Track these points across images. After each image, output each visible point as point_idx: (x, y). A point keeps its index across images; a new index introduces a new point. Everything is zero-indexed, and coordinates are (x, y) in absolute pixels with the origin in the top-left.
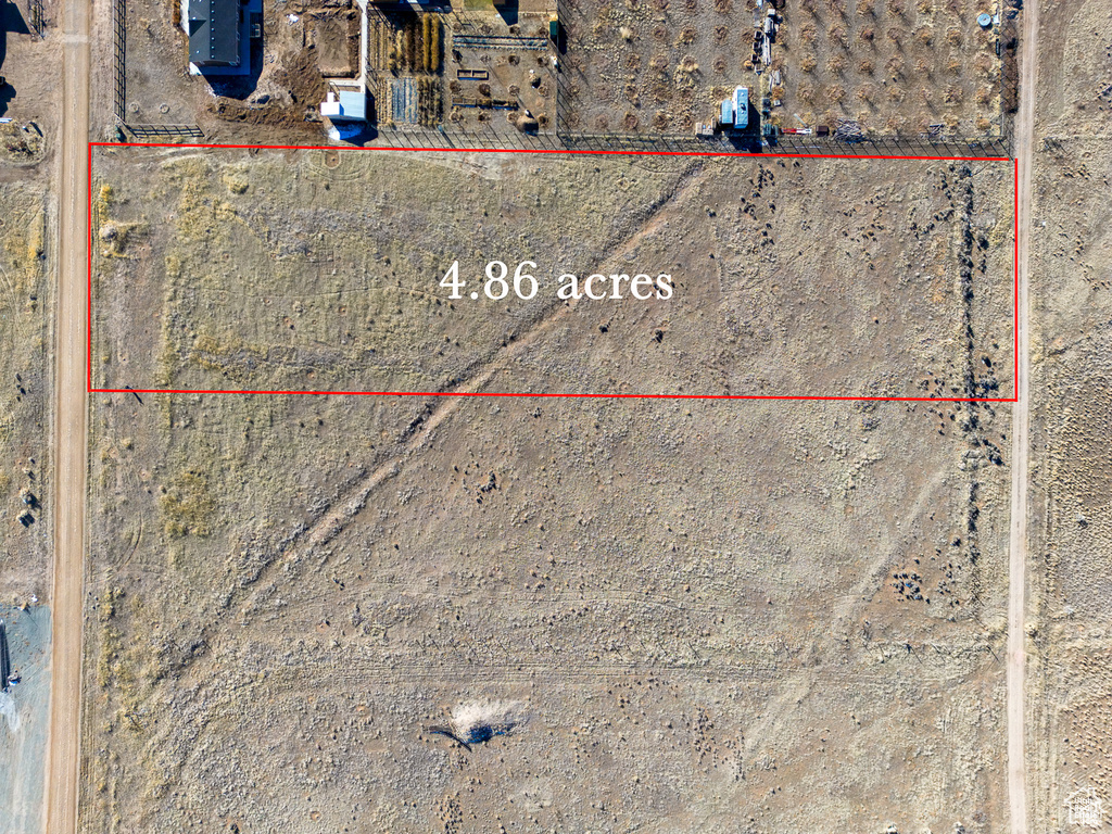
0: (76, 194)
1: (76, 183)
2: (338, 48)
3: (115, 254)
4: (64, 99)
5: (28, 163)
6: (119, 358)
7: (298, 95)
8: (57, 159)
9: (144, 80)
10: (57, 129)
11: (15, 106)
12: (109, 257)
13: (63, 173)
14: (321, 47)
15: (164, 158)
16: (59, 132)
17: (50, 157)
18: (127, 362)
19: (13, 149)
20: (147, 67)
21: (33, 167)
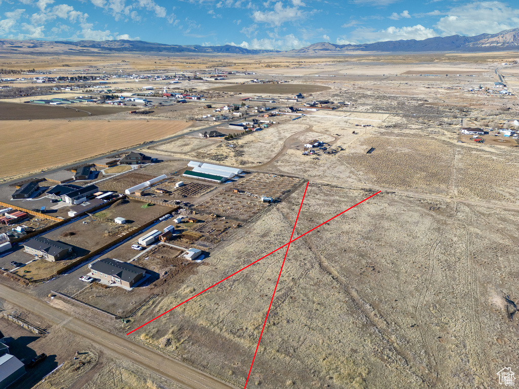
0: (131, 349)
1: (127, 347)
2: (170, 252)
3: (178, 345)
4: (84, 336)
5: (92, 366)
6: (235, 366)
7: (175, 265)
8: (106, 351)
9: (114, 305)
10: (92, 345)
11: (60, 359)
12: (177, 348)
13: (116, 351)
14: (165, 255)
15: (153, 310)
16: (95, 344)
17: (101, 354)
18: (239, 363)
19: (79, 368)
20: (110, 302)
21: (96, 364)
